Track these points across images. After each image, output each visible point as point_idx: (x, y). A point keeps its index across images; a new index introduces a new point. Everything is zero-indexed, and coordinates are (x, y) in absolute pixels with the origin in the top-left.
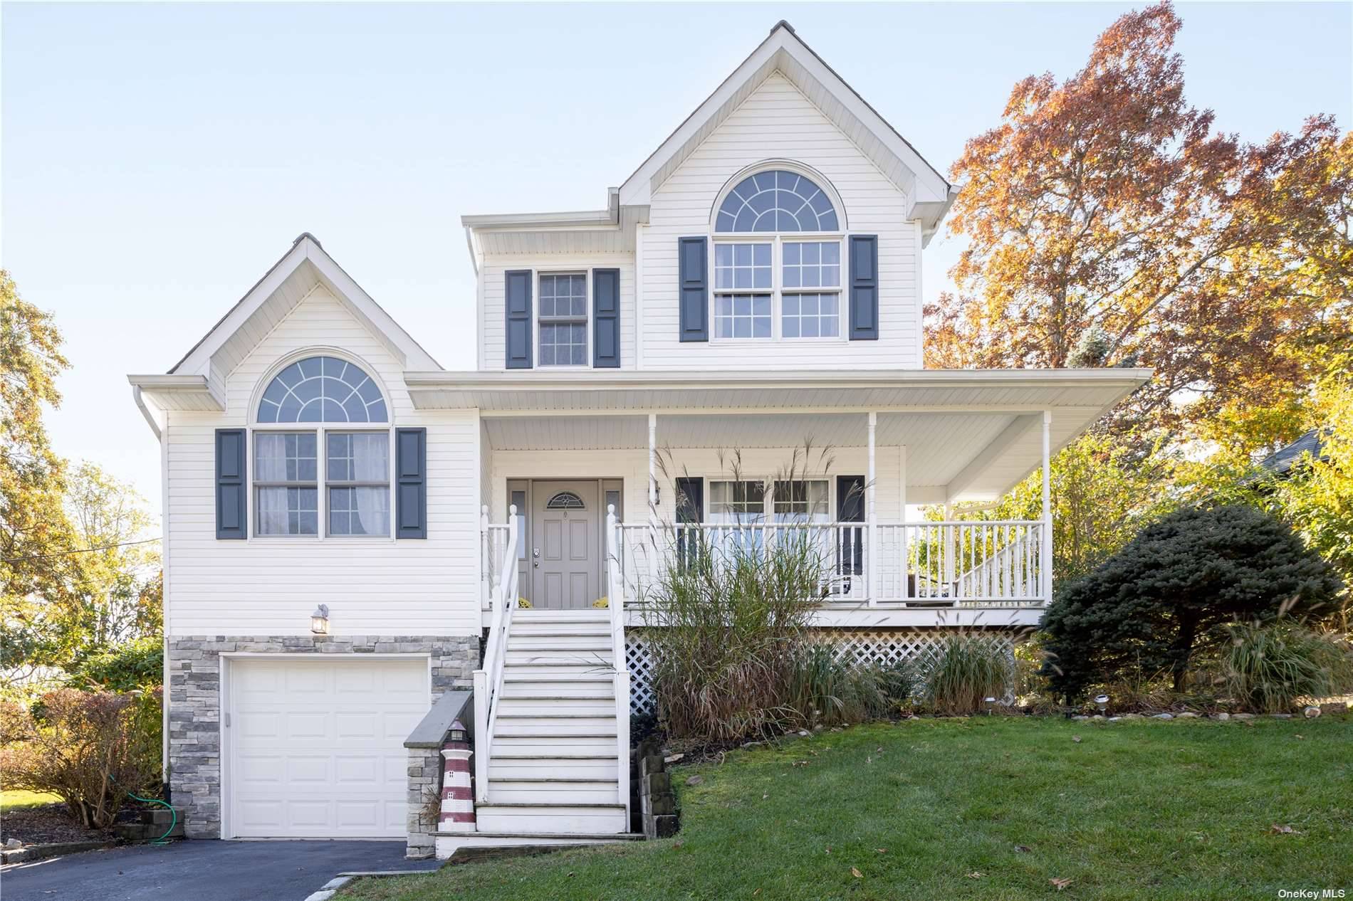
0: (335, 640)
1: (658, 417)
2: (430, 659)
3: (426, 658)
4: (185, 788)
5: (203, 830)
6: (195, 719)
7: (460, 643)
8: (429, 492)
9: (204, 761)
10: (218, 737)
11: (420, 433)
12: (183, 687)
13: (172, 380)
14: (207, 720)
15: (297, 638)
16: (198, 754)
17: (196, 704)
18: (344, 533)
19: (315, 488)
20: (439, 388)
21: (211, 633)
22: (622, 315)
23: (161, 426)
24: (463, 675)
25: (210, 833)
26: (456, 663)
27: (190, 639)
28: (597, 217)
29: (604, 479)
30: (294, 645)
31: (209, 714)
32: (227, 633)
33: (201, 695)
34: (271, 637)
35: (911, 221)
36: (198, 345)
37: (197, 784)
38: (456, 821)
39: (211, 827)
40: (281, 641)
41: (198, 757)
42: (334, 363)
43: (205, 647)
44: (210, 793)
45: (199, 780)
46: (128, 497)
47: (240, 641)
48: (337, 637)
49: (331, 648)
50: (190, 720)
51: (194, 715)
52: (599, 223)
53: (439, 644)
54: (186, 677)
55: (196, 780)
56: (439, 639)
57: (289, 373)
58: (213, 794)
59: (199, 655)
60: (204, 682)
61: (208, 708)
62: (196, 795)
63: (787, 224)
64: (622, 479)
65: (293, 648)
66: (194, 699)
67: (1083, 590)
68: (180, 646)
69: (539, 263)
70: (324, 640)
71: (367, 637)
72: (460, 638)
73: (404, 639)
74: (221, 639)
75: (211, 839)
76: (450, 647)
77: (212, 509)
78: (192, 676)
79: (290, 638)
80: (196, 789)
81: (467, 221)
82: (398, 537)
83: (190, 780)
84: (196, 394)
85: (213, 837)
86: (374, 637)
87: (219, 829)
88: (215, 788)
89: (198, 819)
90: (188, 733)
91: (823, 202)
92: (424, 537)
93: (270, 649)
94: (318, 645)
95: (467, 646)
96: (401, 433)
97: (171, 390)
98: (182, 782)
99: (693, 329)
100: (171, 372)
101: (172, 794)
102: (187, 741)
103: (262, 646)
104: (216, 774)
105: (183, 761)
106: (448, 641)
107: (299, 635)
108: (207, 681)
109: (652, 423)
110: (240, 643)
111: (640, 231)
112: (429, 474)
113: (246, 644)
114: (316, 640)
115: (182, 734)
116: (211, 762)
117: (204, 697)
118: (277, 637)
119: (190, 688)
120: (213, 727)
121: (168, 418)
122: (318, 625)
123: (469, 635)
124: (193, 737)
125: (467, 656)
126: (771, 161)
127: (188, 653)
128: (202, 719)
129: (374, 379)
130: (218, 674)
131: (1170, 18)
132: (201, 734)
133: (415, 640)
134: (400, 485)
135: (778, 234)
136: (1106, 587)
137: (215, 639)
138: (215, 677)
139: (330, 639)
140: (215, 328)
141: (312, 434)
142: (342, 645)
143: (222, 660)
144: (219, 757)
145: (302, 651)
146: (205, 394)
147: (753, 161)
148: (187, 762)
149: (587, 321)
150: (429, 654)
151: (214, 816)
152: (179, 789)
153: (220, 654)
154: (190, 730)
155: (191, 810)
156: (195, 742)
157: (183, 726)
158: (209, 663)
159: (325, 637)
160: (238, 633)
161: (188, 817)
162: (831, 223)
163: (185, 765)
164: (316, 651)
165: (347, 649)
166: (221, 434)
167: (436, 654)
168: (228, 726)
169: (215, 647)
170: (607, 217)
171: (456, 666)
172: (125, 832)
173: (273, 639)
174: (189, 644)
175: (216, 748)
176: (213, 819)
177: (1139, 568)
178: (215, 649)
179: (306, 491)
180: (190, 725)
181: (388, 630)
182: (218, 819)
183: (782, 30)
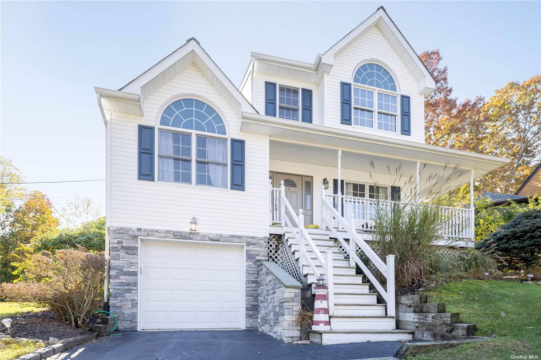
0: (200, 234)
1: (342, 152)
2: (245, 246)
3: (243, 246)
4: (118, 305)
5: (128, 326)
6: (124, 270)
7: (259, 240)
8: (246, 170)
9: (129, 291)
10: (137, 279)
11: (242, 143)
12: (118, 253)
13: (119, 94)
14: (131, 270)
15: (181, 232)
16: (126, 288)
17: (126, 262)
18: (204, 184)
19: (190, 161)
20: (257, 122)
21: (135, 227)
22: (313, 109)
23: (108, 118)
24: (261, 255)
25: (132, 328)
26: (258, 249)
27: (122, 228)
28: (308, 66)
29: (305, 176)
30: (179, 236)
31: (132, 267)
32: (143, 227)
33: (128, 257)
34: (167, 231)
35: (421, 94)
36: (135, 80)
37: (125, 303)
38: (325, 325)
39: (132, 325)
40: (172, 233)
41: (126, 289)
42: (200, 104)
43: (131, 233)
44: (132, 307)
45: (127, 301)
46: (8, 167)
47: (150, 231)
48: (201, 233)
49: (199, 238)
50: (121, 270)
51: (124, 267)
52: (309, 68)
53: (250, 240)
54: (120, 248)
55: (124, 301)
56: (250, 237)
57: (177, 104)
58: (133, 308)
59: (127, 237)
60: (129, 251)
61: (131, 264)
62: (124, 309)
63: (378, 85)
64: (312, 177)
65: (179, 237)
66: (124, 259)
67: (508, 235)
68: (116, 232)
69: (280, 81)
70: (195, 234)
71: (216, 234)
72: (259, 237)
73: (234, 236)
74: (139, 230)
75: (133, 331)
76: (255, 241)
77: (136, 164)
78: (123, 248)
79: (177, 232)
80: (125, 305)
81: (253, 55)
82: (232, 189)
83: (121, 301)
84: (132, 104)
85: (133, 330)
86: (219, 234)
87: (137, 326)
88: (135, 304)
89: (125, 320)
90: (120, 276)
91: (391, 80)
92: (243, 190)
93: (167, 236)
94: (191, 236)
95: (262, 241)
96: (233, 141)
97: (118, 100)
98: (116, 302)
99: (346, 120)
100: (120, 90)
101: (110, 308)
102: (120, 281)
103: (162, 235)
104: (136, 298)
105: (117, 291)
106: (254, 238)
107: (181, 230)
108: (132, 251)
109: (340, 154)
110: (150, 233)
111: (326, 75)
112: (246, 162)
113: (153, 233)
114: (190, 233)
115: (117, 277)
116: (133, 292)
117: (129, 258)
118: (170, 231)
119: (122, 253)
120: (135, 274)
121: (111, 115)
122: (193, 227)
123: (264, 236)
124: (123, 279)
125: (263, 246)
126: (373, 60)
127: (121, 236)
128: (128, 270)
129: (220, 114)
130: (137, 247)
131: (439, 56)
132: (127, 277)
133: (239, 237)
134: (233, 165)
135: (377, 88)
136: (520, 234)
137: (136, 229)
138: (136, 248)
139: (198, 233)
140: (144, 73)
141: (189, 135)
142: (204, 237)
143: (139, 240)
144: (137, 290)
145: (183, 239)
146: (137, 105)
147: (368, 58)
148: (119, 292)
149: (299, 109)
150: (245, 244)
151: (134, 319)
152: (115, 305)
153: (139, 237)
154: (121, 275)
155: (121, 316)
156: (124, 281)
157: (117, 273)
158: (133, 242)
159: (196, 232)
160: (149, 227)
161: (120, 320)
162: (394, 88)
163: (118, 293)
164: (190, 239)
165: (206, 239)
166: (141, 128)
167: (248, 244)
168: (141, 274)
169: (136, 233)
170: (313, 67)
171: (258, 250)
172: (98, 330)
173: (168, 232)
174: (122, 231)
175: (135, 284)
176: (133, 320)
177: (535, 228)
178: (136, 235)
179: (185, 162)
180: (121, 272)
181: (226, 232)
182: (136, 321)
183: (381, 10)
